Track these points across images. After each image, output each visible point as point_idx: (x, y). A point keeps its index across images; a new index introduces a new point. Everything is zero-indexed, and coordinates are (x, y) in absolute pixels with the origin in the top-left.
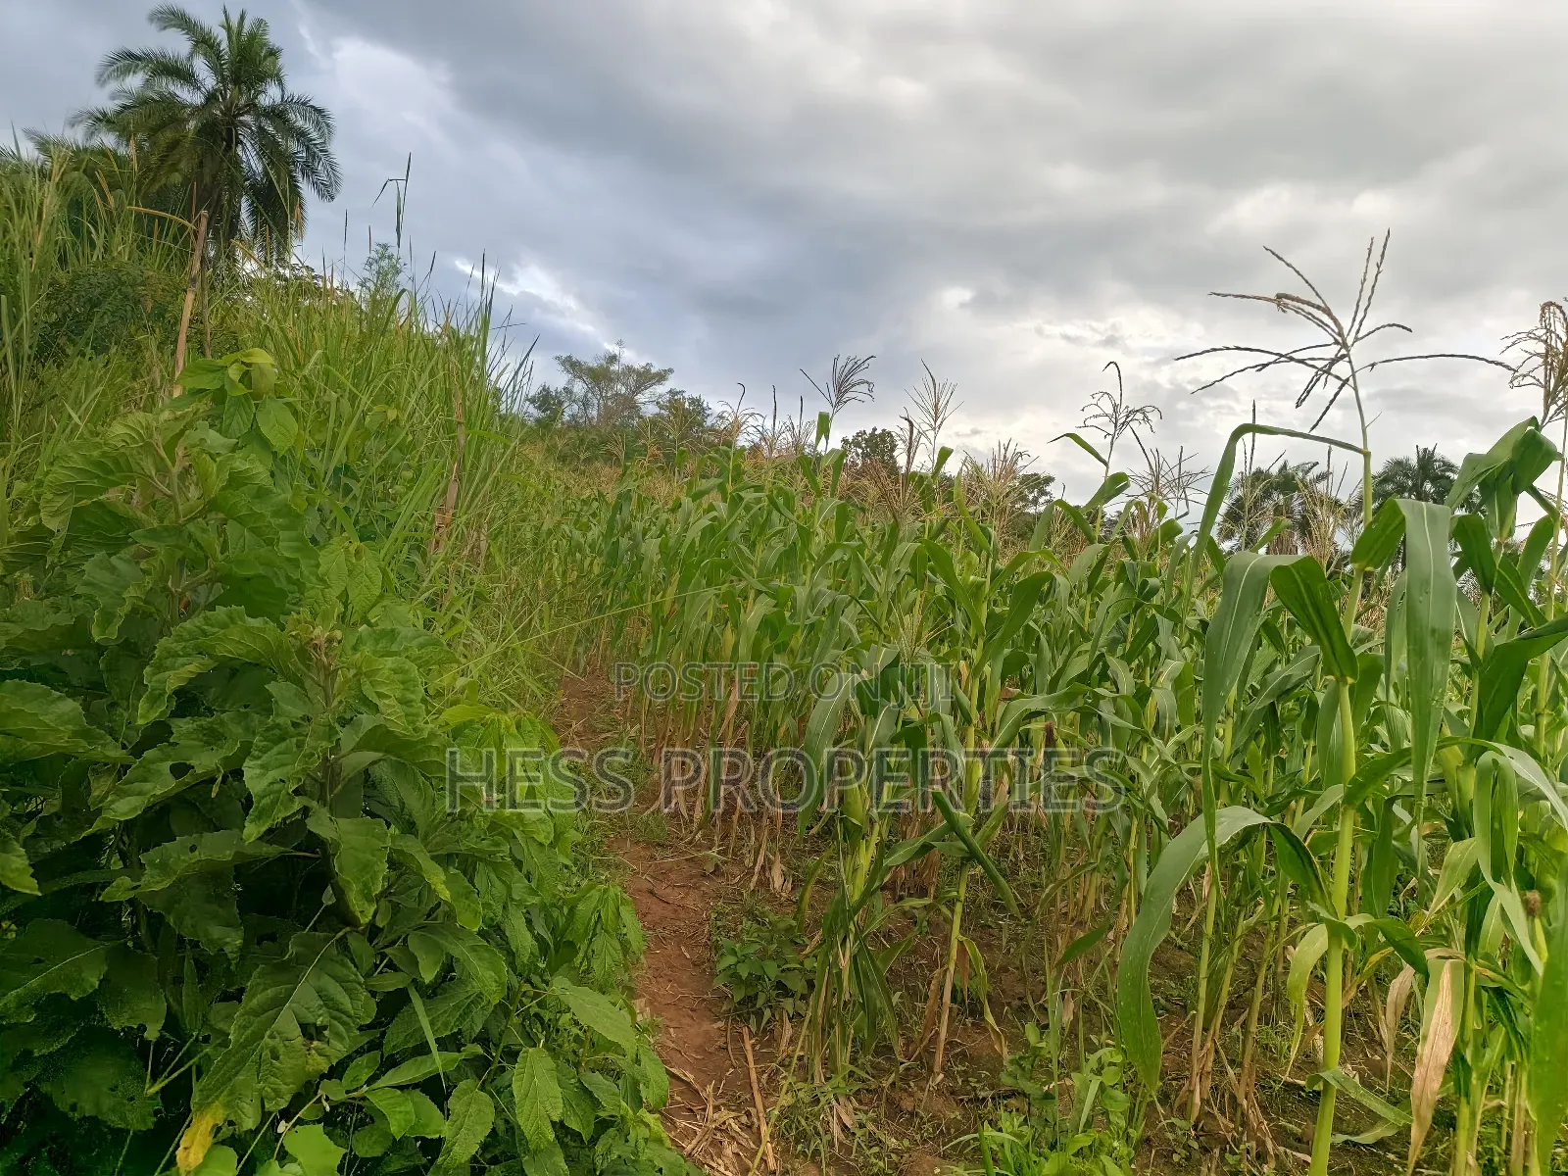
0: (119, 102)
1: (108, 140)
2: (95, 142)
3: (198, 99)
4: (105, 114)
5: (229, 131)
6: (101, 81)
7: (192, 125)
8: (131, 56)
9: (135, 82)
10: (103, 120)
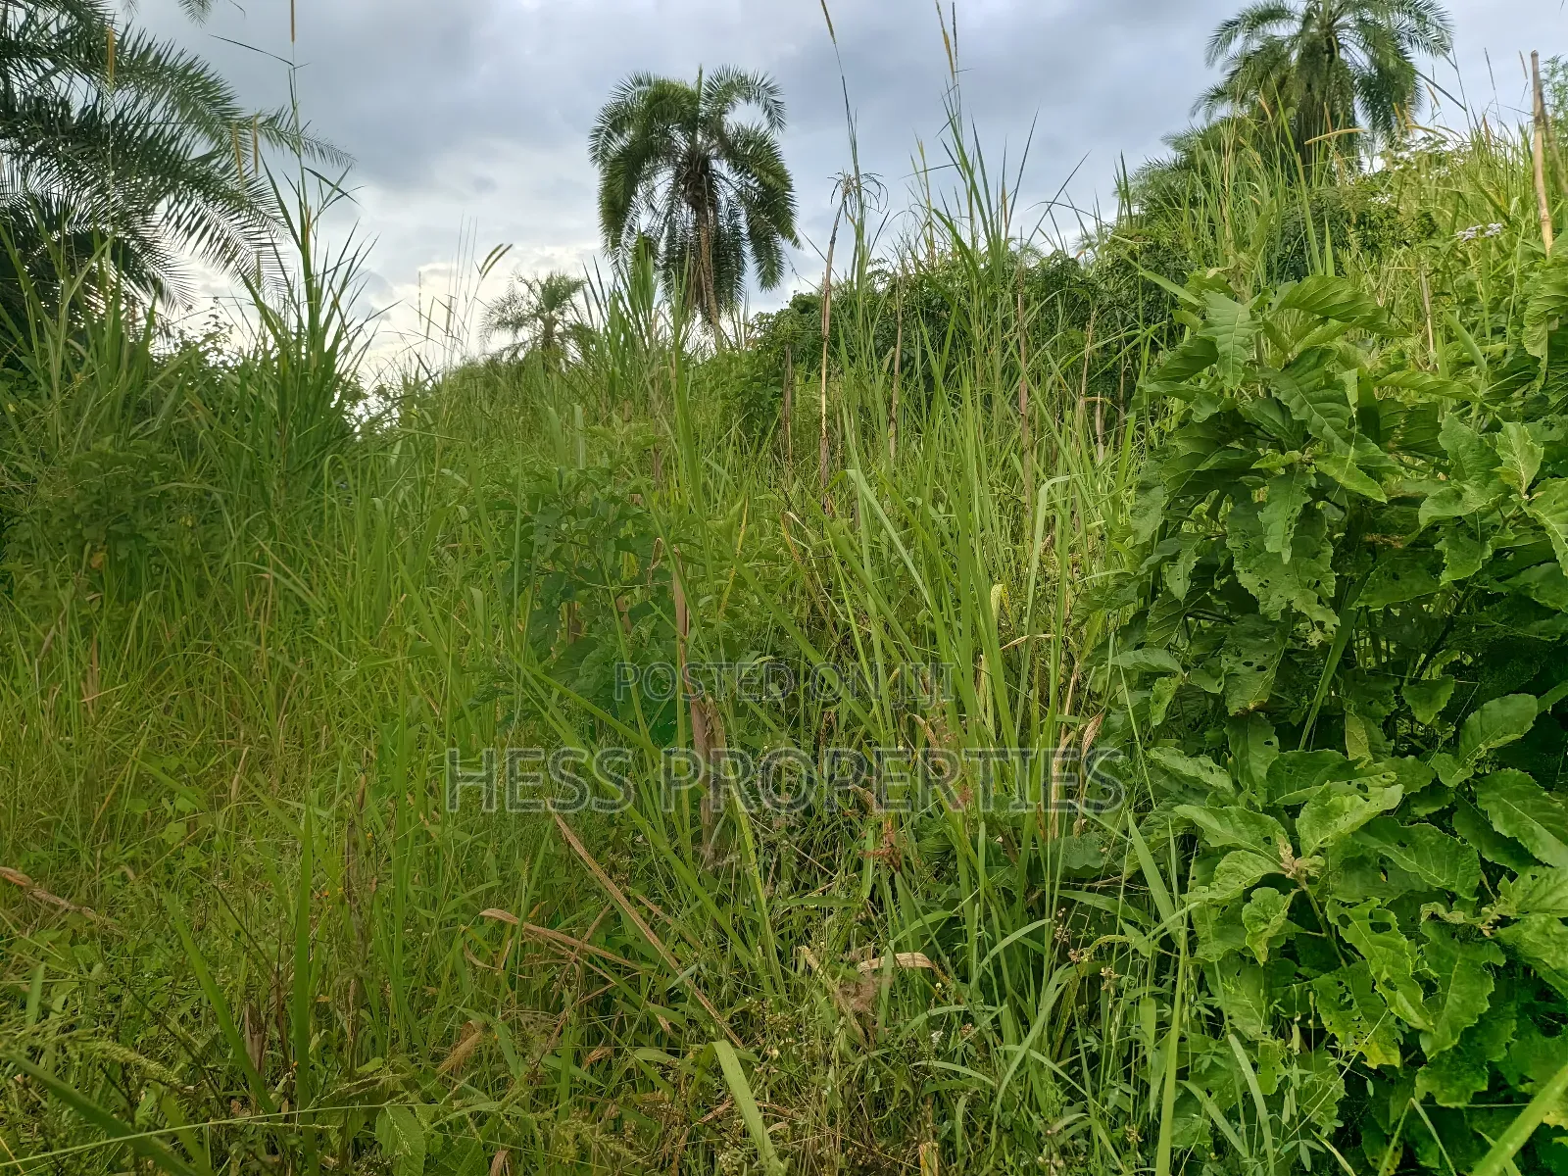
0: (1228, 71)
1: (1225, 110)
2: (1215, 119)
3: (1295, 27)
4: (1217, 90)
5: (1329, 41)
6: (1210, 62)
7: (1294, 56)
8: (1230, 24)
9: (1237, 46)
10: (1219, 94)
